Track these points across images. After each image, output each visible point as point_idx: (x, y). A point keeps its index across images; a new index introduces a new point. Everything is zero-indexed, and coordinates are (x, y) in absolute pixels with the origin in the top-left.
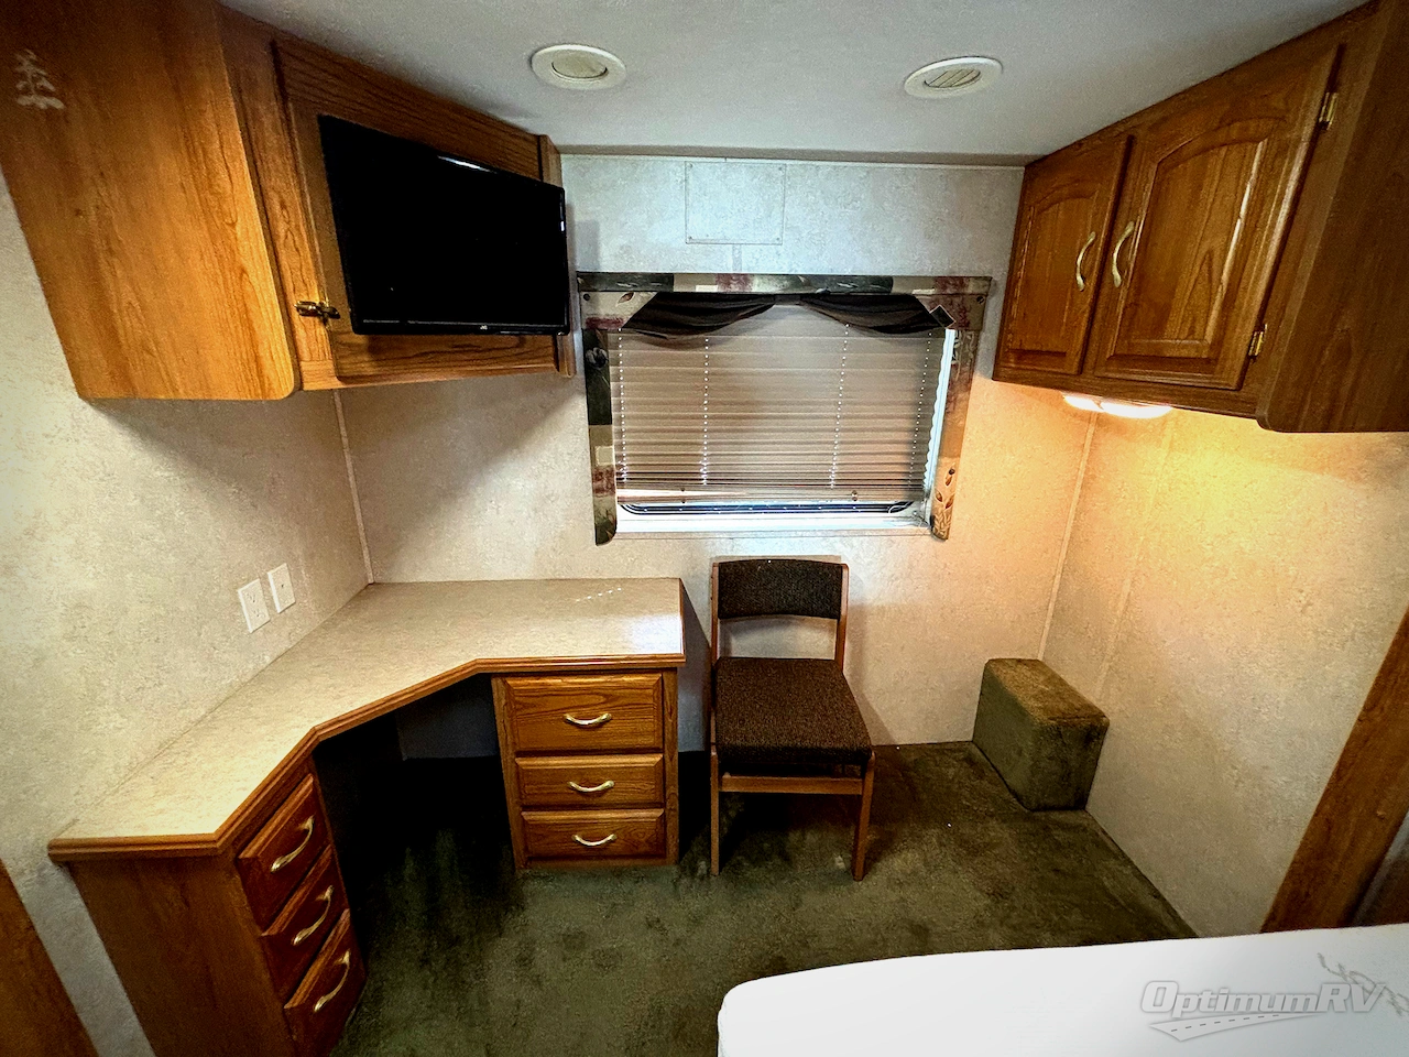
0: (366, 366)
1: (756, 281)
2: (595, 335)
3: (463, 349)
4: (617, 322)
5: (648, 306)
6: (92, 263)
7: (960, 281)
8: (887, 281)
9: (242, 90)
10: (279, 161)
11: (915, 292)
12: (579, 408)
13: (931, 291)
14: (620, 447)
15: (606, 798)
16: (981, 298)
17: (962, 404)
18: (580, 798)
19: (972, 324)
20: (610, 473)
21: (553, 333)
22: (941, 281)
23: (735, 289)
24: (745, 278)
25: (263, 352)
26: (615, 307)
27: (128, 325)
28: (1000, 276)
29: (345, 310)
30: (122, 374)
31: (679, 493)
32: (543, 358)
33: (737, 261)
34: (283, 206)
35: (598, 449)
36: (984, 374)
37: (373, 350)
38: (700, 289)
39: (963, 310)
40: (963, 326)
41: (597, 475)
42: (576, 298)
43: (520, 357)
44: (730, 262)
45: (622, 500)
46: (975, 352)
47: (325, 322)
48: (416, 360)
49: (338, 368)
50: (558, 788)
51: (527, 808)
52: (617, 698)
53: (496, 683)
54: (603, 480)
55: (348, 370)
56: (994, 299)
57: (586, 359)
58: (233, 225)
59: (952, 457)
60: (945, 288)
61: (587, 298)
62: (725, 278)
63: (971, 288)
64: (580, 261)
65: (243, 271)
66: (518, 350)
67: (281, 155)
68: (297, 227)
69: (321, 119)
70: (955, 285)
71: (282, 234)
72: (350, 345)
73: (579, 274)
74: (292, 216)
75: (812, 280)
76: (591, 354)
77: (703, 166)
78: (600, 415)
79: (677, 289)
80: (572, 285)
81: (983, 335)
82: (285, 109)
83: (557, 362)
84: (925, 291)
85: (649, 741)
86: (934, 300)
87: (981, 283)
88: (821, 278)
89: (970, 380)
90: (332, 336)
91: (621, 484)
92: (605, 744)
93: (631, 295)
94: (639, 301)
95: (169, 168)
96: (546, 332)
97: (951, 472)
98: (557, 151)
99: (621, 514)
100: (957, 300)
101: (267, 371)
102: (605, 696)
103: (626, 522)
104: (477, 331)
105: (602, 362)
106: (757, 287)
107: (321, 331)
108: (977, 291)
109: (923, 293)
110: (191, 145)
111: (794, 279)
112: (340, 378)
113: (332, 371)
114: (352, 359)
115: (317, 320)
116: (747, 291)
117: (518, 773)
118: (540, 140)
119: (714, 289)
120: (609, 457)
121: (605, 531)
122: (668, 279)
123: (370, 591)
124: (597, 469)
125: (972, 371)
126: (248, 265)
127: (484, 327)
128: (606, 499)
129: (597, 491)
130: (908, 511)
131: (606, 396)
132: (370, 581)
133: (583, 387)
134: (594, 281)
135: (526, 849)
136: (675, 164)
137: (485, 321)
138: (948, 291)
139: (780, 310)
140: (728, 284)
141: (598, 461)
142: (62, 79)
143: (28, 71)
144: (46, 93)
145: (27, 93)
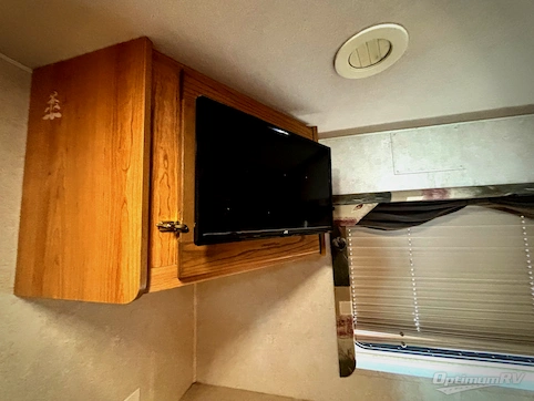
0: (201, 266)
1: (453, 192)
2: (338, 230)
3: (270, 247)
4: (352, 221)
5: (373, 211)
10: (169, 132)
12: (326, 276)
20: (347, 319)
23: (436, 197)
24: (444, 191)
25: (123, 265)
26: (351, 213)
32: (314, 248)
34: (166, 158)
35: (341, 303)
37: (208, 254)
38: (409, 199)
41: (340, 324)
43: (302, 248)
45: (358, 339)
47: (178, 236)
48: (239, 258)
49: (180, 271)
54: (344, 326)
55: (188, 271)
57: (332, 244)
58: (126, 171)
62: (424, 191)
65: (125, 202)
66: (301, 244)
67: (172, 129)
68: (173, 171)
71: (160, 177)
72: (192, 252)
74: (170, 165)
75: (498, 188)
76: (336, 241)
78: (342, 279)
79: (393, 200)
83: (321, 248)
90: (180, 246)
91: (357, 327)
93: (362, 206)
94: (367, 208)
104: (282, 235)
105: (343, 245)
106: (453, 196)
107: (174, 242)
111: (484, 188)
112: (180, 279)
113: (176, 274)
114: (193, 263)
115: (172, 234)
116: (446, 198)
118: (313, 129)
119: (421, 198)
120: (352, 309)
121: (347, 367)
122: (388, 194)
124: (341, 317)
126: (129, 197)
127: (286, 232)
128: (346, 340)
129: (340, 334)
133: (330, 261)
134: (339, 199)
137: (287, 228)
140: (431, 195)
141: (341, 313)
142: (64, 103)
143: (52, 102)
144: (56, 111)
145: (48, 113)
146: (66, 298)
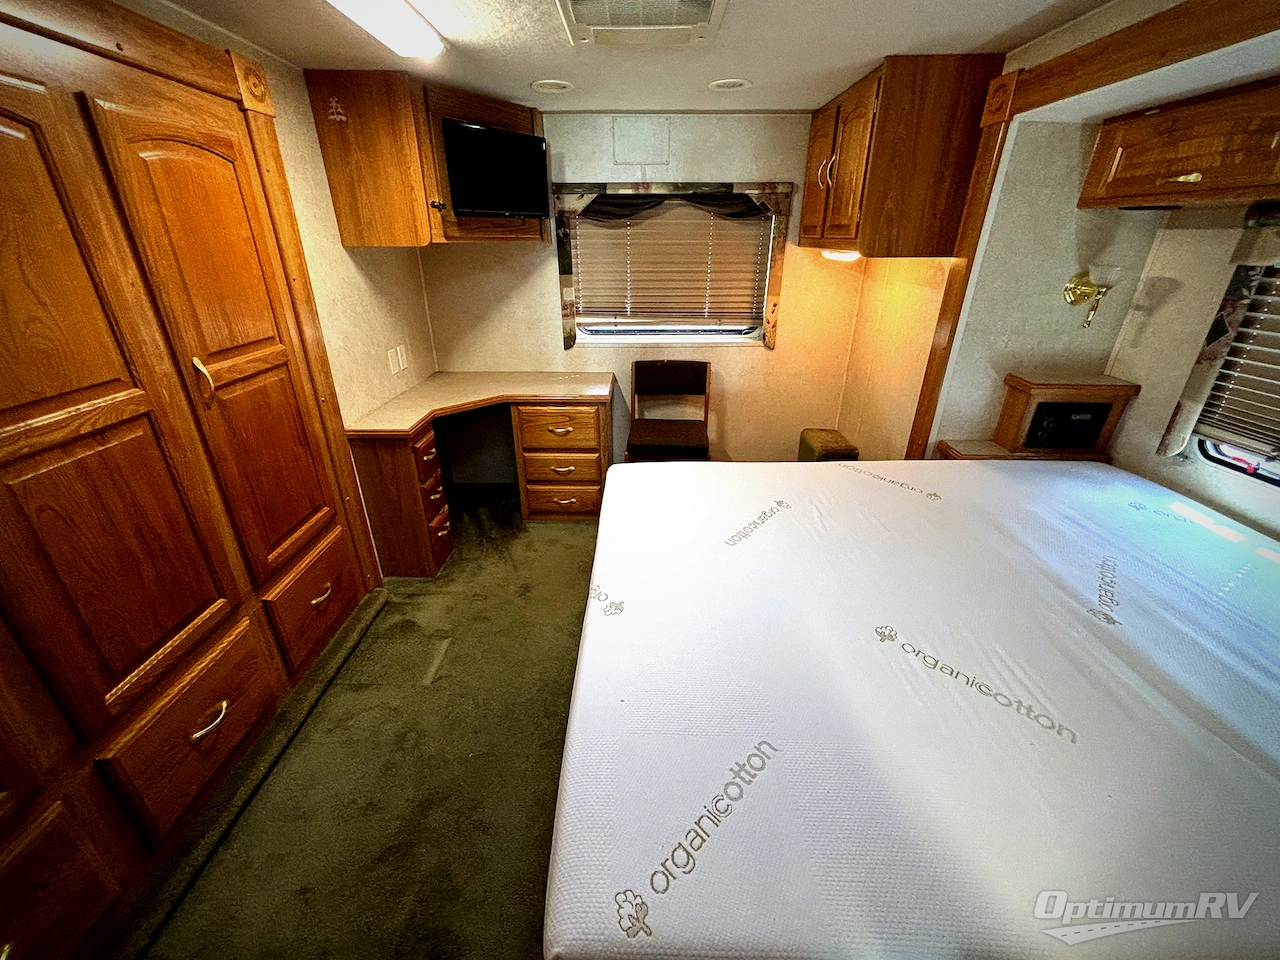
0: (456, 232)
1: (654, 187)
2: (563, 220)
3: (497, 226)
4: (574, 212)
5: (593, 202)
6: (352, 185)
7: (773, 185)
8: (730, 186)
9: (415, 107)
11: (747, 192)
12: (553, 266)
13: (757, 192)
14: (577, 290)
15: (570, 477)
16: (788, 195)
17: (780, 262)
18: (556, 476)
19: (783, 213)
20: (572, 305)
21: (539, 217)
22: (762, 186)
23: (642, 191)
24: (647, 185)
26: (575, 203)
27: (364, 213)
28: (799, 180)
29: (449, 205)
30: (360, 235)
31: (613, 320)
32: (535, 232)
33: (644, 174)
34: (426, 158)
35: (565, 289)
36: (794, 243)
37: (459, 224)
38: (622, 192)
39: (777, 203)
40: (778, 213)
41: (564, 307)
42: (552, 198)
43: (524, 231)
44: (640, 176)
45: (579, 325)
46: (787, 229)
47: (440, 211)
49: (445, 232)
50: (546, 470)
51: (529, 482)
52: (574, 418)
53: (513, 409)
54: (569, 310)
55: (450, 234)
56: (796, 196)
57: (558, 234)
58: (409, 168)
59: (774, 295)
60: (764, 189)
61: (558, 198)
62: (636, 185)
63: (780, 189)
64: (554, 177)
65: (412, 188)
66: (523, 227)
68: (431, 167)
69: (444, 120)
70: (770, 188)
72: (450, 222)
73: (553, 184)
75: (686, 185)
76: (561, 232)
77: (622, 120)
78: (566, 269)
79: (608, 192)
80: (550, 191)
81: (792, 218)
82: (428, 116)
83: (541, 235)
84: (753, 192)
85: (593, 444)
86: (759, 197)
87: (786, 186)
88: (691, 185)
89: (784, 247)
90: (443, 217)
91: (578, 313)
92: (569, 444)
93: (583, 196)
94: (588, 199)
95: (385, 143)
96: (535, 217)
97: (775, 306)
98: (541, 113)
99: (579, 334)
100: (773, 197)
101: (420, 233)
102: (570, 417)
103: (581, 337)
104: (504, 216)
105: (567, 236)
106: (654, 191)
107: (440, 215)
108: (785, 191)
109: (753, 193)
110: (395, 137)
111: (675, 185)
112: (446, 238)
113: (443, 234)
114: (451, 229)
115: (438, 209)
116: (650, 193)
117: (524, 461)
118: (532, 111)
119: (630, 192)
120: (570, 295)
121: (569, 342)
122: (603, 186)
123: (436, 375)
124: (565, 303)
125: (785, 241)
126: (414, 185)
127: (507, 214)
128: (570, 322)
129: (564, 316)
130: (755, 333)
131: (570, 258)
132: (437, 370)
133: (556, 252)
134: (562, 188)
135: (529, 507)
136: (607, 118)
137: (507, 211)
138: (767, 191)
139: (670, 204)
140: (638, 189)
141: (565, 298)
142: (346, 108)
143: (334, 104)
144: (339, 113)
145: (333, 114)
146: (384, 245)
